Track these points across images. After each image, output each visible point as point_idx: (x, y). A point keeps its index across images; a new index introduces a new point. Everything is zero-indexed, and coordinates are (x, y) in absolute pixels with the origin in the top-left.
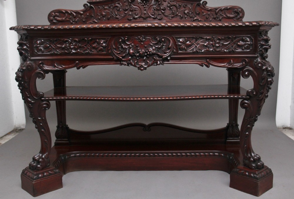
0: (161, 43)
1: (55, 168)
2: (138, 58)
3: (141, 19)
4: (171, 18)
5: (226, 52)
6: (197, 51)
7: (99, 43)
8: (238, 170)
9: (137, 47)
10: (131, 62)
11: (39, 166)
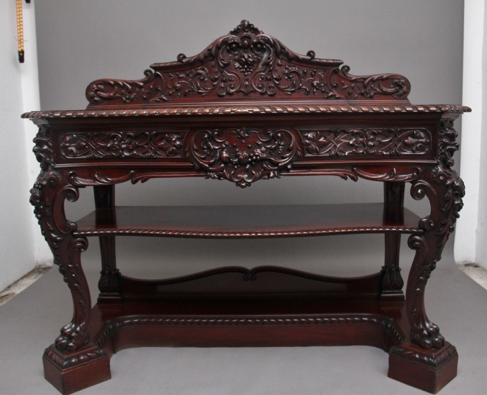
0: (276, 141)
1: (97, 347)
2: (236, 167)
3: (241, 94)
4: (289, 93)
5: (386, 155)
6: (336, 154)
7: (169, 141)
8: (401, 350)
9: (235, 147)
10: (224, 173)
11: (71, 344)
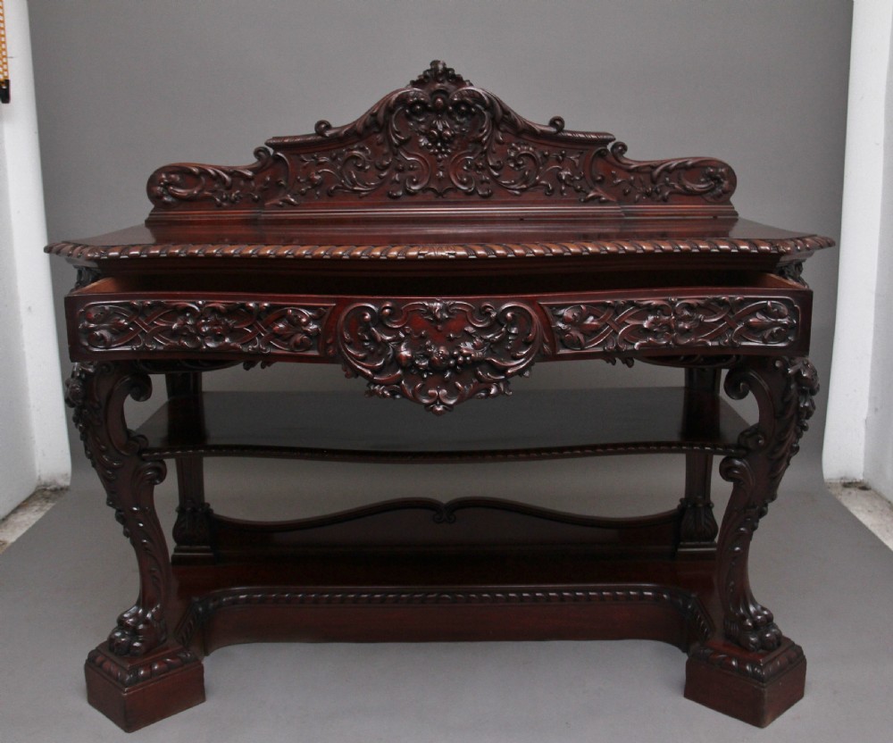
0: (502, 326)
1: (181, 646)
2: (425, 376)
3: (429, 193)
4: (517, 192)
5: (712, 346)
6: (617, 347)
8: (708, 651)
9: (423, 338)
10: (402, 386)
11: (137, 644)
